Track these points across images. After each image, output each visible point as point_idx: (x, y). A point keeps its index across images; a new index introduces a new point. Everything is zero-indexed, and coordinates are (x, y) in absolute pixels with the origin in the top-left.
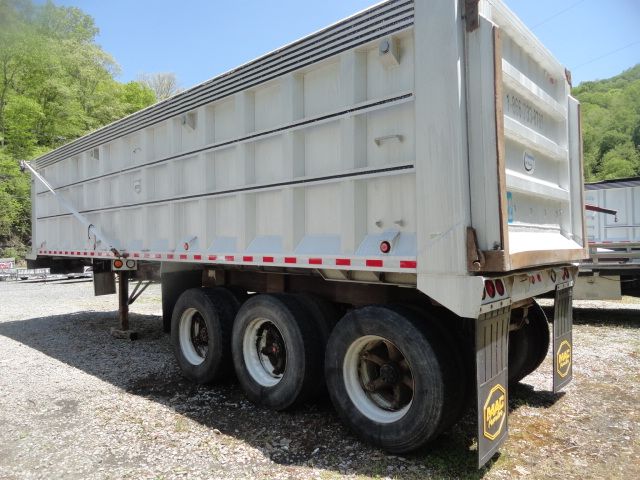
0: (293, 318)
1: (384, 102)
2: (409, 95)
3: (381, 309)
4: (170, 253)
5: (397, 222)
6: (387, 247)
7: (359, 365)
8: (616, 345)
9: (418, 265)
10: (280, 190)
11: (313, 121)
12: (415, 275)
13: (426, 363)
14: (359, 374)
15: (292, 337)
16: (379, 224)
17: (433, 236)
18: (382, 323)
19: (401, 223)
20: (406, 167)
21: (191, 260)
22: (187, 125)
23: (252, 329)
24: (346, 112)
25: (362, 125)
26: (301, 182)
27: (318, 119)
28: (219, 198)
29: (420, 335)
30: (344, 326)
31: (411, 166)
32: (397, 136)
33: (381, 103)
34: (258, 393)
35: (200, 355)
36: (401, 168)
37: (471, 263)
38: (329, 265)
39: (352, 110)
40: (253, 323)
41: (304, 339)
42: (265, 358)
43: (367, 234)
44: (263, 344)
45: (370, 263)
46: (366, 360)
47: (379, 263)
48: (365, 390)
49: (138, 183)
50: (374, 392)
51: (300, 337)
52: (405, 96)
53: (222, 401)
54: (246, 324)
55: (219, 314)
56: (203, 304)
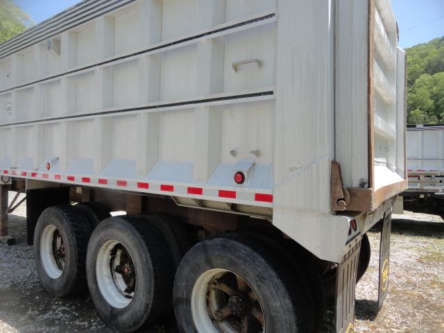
0: (143, 243)
1: (244, 23)
2: (272, 15)
3: (233, 242)
4: (34, 172)
5: (253, 152)
6: (240, 178)
7: (208, 294)
8: (405, 251)
9: (275, 199)
10: (136, 115)
11: (170, 44)
12: (271, 210)
13: (279, 304)
14: (208, 302)
15: (142, 262)
16: (233, 153)
17: (291, 169)
18: (233, 258)
19: (257, 153)
20: (266, 93)
21: (51, 179)
22: (51, 50)
23: (105, 249)
24: (203, 35)
25: (220, 48)
26: (155, 107)
27: (174, 43)
28: (79, 121)
29: (274, 274)
30: (193, 256)
31: (271, 93)
32: (257, 61)
33: (240, 25)
34: (108, 313)
35: (60, 267)
36: (260, 94)
37: (335, 200)
38: (180, 193)
39: (210, 33)
40: (106, 244)
41: (154, 264)
42: (119, 276)
43: (220, 163)
44: (117, 262)
45: (223, 194)
46: (214, 289)
47: (232, 194)
48: (213, 319)
49: (8, 106)
50: (221, 321)
51: (150, 262)
52: (267, 17)
53: (74, 318)
54: (99, 245)
55: (76, 232)
56: (62, 221)
